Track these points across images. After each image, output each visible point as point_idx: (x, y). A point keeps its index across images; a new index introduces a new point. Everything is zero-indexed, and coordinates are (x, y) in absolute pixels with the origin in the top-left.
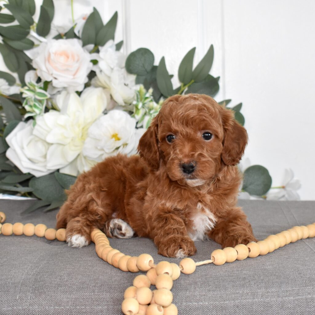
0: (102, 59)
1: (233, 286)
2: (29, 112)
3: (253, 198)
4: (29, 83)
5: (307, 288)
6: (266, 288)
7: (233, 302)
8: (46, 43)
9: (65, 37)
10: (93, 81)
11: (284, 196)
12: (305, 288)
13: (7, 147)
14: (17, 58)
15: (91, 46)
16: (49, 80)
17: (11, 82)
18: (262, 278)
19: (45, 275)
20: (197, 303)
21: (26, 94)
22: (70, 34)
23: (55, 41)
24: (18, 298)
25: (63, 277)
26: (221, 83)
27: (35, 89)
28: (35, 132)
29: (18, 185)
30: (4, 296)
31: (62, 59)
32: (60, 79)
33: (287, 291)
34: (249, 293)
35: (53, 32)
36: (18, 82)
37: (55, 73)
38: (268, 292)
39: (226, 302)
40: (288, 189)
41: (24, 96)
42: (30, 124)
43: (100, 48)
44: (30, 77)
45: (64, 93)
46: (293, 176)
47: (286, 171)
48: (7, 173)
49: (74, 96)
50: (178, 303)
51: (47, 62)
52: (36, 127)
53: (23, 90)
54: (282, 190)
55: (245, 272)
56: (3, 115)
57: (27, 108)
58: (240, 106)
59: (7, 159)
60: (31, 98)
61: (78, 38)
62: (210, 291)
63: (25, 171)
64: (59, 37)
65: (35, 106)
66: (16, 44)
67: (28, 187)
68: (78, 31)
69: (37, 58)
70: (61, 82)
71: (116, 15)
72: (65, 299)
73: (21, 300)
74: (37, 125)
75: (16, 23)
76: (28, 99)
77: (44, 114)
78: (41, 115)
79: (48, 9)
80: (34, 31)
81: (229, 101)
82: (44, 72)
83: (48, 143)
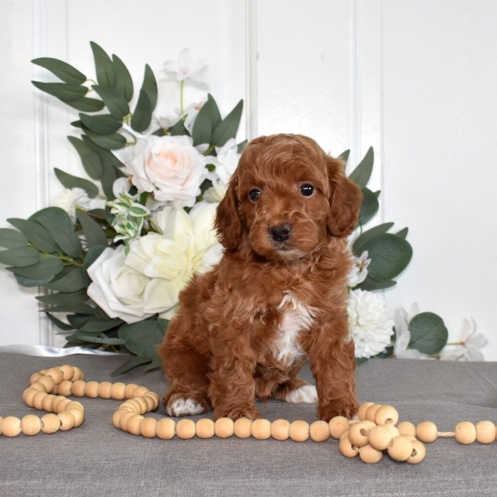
0: (220, 164)
1: (440, 471)
2: (120, 234)
3: (423, 357)
4: (120, 194)
6: (484, 474)
7: (440, 493)
8: (146, 141)
9: (169, 134)
10: (206, 194)
11: (462, 356)
13: (89, 281)
14: (102, 160)
15: (205, 146)
16: (150, 189)
17: (92, 192)
18: (477, 460)
19: (177, 454)
20: (392, 493)
21: (116, 208)
22: (178, 129)
23: (156, 137)
24: (142, 485)
25: (203, 457)
26: (380, 200)
27: (129, 203)
28: (128, 262)
29: (103, 335)
30: (124, 482)
31: (168, 163)
32: (165, 190)
34: (462, 480)
35: (154, 126)
36: (101, 192)
37: (159, 181)
38: (488, 480)
39: (430, 493)
40: (468, 345)
41: (113, 211)
42: (121, 250)
43: (217, 149)
44: (120, 187)
45: (167, 209)
47: (465, 320)
48: (86, 319)
49: (181, 213)
50: (365, 494)
51: (147, 166)
52: (129, 255)
53: (110, 203)
54: (460, 347)
55: (452, 452)
56: (82, 237)
57: (117, 228)
58: (405, 231)
59: (88, 298)
60: (124, 215)
61: (187, 134)
62: (408, 477)
63: (113, 315)
64: (161, 133)
65: (129, 226)
66: (102, 141)
67: (118, 338)
68: (189, 124)
69: (133, 160)
70: (164, 194)
71: (241, 105)
72: (209, 488)
73: (147, 487)
74: (130, 251)
75: (105, 111)
76: (120, 216)
77: (140, 237)
78: (136, 238)
79: (150, 95)
80: (128, 124)
81: (390, 225)
82: (144, 179)
83: (145, 277)
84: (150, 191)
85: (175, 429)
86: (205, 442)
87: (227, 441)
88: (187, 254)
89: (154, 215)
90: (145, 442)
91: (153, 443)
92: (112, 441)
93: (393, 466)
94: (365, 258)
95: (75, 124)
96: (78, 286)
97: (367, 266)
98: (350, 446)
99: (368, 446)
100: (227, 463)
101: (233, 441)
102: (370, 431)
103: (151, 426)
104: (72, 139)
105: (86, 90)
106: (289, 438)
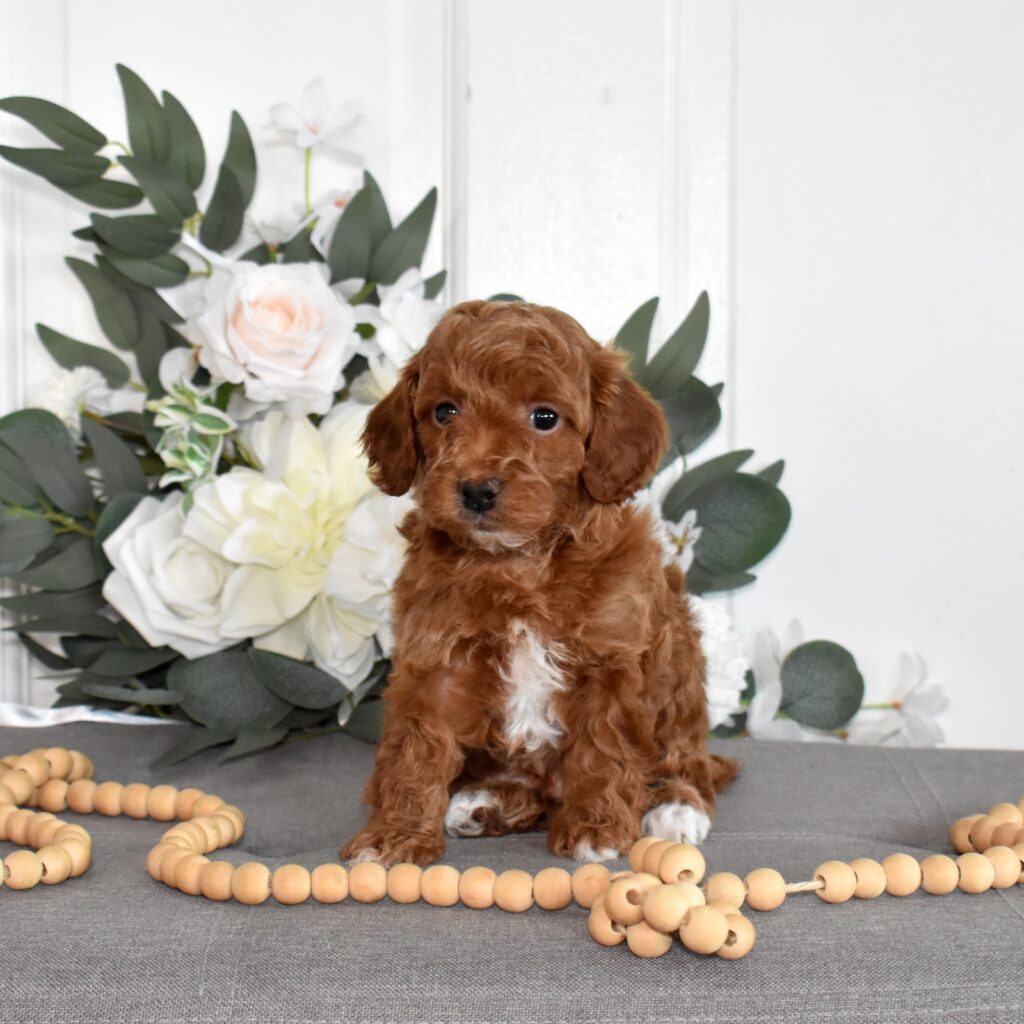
0: (387, 322)
1: (783, 976)
2: (172, 470)
3: (809, 736)
4: (175, 386)
5: (981, 984)
6: (870, 982)
7: (782, 1018)
8: (230, 272)
9: (279, 256)
10: (356, 386)
11: (896, 733)
12: (975, 985)
13: (108, 568)
14: (136, 307)
15: (356, 284)
16: (236, 376)
17: (116, 376)
19: (272, 934)
20: (688, 1017)
21: (165, 416)
22: (298, 249)
23: (251, 265)
24: (201, 993)
25: (321, 941)
26: (724, 402)
27: (194, 404)
28: (189, 529)
29: (135, 682)
30: (164, 988)
31: (275, 321)
32: (269, 379)
33: (927, 993)
34: (826, 994)
35: (248, 241)
36: (136, 377)
37: (255, 360)
38: (876, 994)
39: (763, 1018)
40: (909, 710)
41: (159, 422)
42: (176, 502)
43: (381, 289)
44: (174, 368)
45: (273, 417)
46: (924, 675)
47: (904, 657)
48: (99, 646)
49: (302, 426)
50: (635, 1017)
51: (231, 327)
52: (191, 514)
53: (153, 405)
54: (894, 713)
55: (812, 939)
56: (94, 473)
57: (168, 457)
58: (778, 468)
59: (104, 603)
60: (182, 429)
61: (319, 258)
62: (719, 986)
63: (155, 640)
64: (262, 255)
65: (192, 454)
66: (137, 270)
67: (166, 688)
68: (321, 238)
69: (202, 314)
70: (268, 388)
71: (432, 198)
72: (330, 1000)
73: (210, 998)
74: (194, 508)
75: (145, 208)
76: (173, 432)
77: (215, 477)
78: (208, 477)
79: (241, 174)
80: (192, 234)
81: (746, 455)
82: (223, 356)
83: (225, 562)
84: (236, 380)
85: (270, 885)
86: (328, 912)
87: (373, 909)
88: (313, 513)
89: (246, 427)
90: (210, 911)
91: (225, 911)
92: (143, 907)
93: (693, 965)
94: (690, 526)
95: (82, 234)
96: (84, 578)
97: (693, 542)
98: (609, 923)
99: (643, 924)
100: (367, 952)
101: (384, 909)
102: (646, 894)
103: (222, 878)
104: (75, 264)
105: (106, 164)
106: (495, 905)
